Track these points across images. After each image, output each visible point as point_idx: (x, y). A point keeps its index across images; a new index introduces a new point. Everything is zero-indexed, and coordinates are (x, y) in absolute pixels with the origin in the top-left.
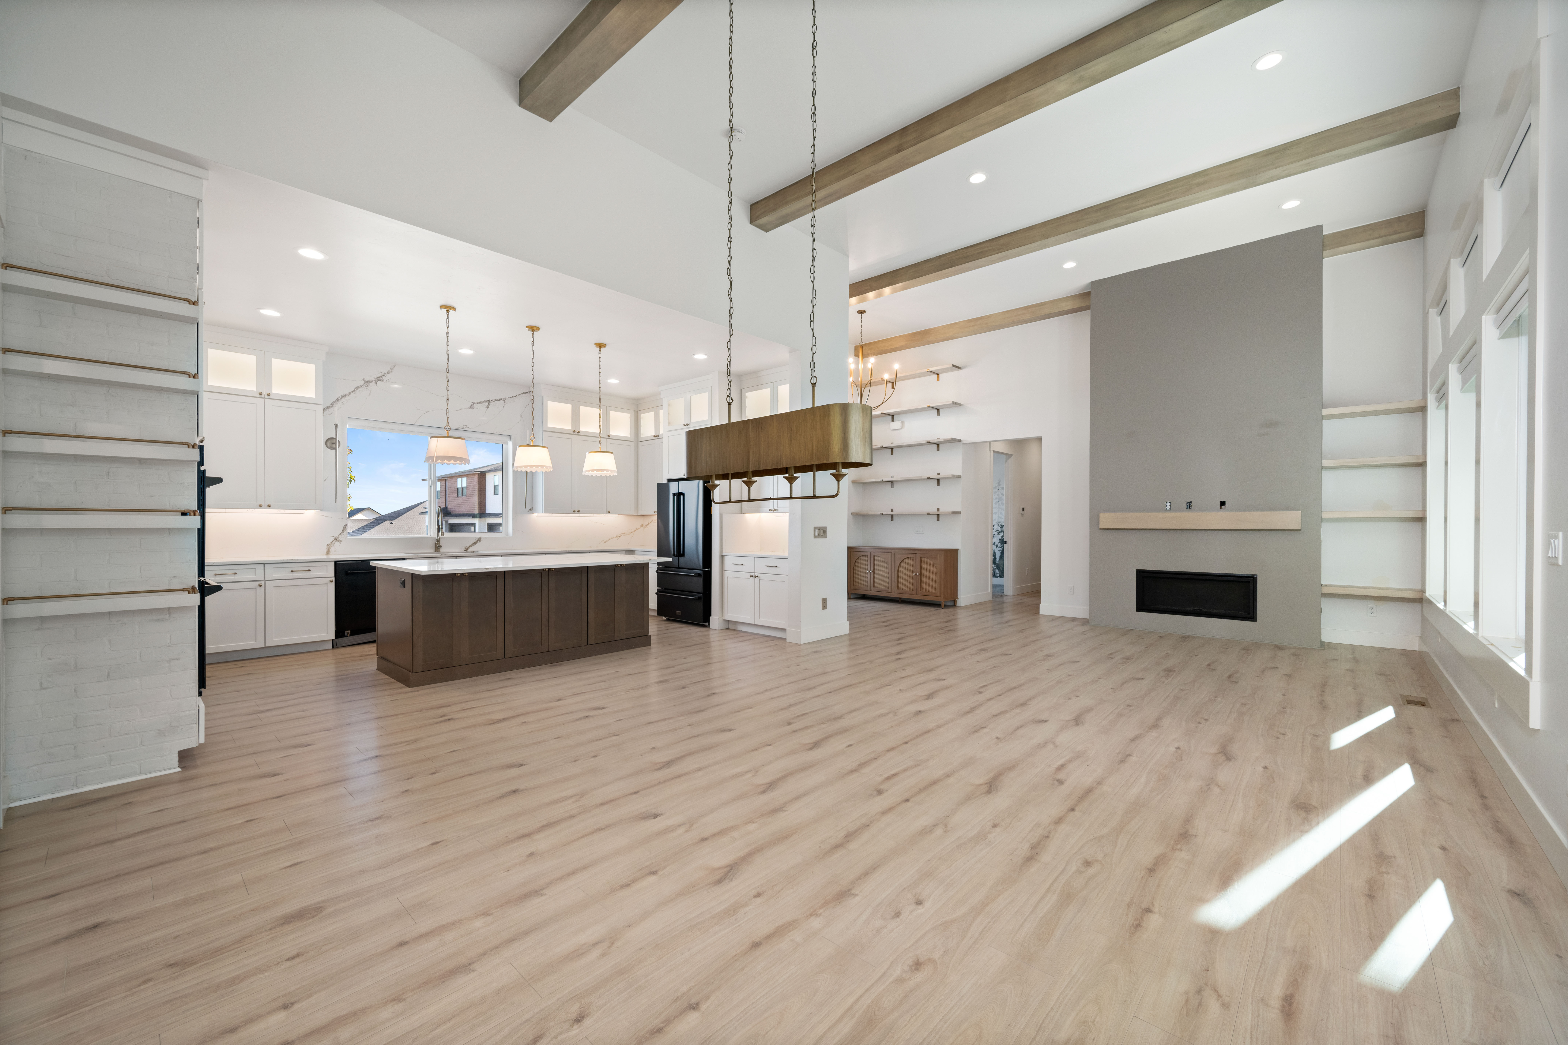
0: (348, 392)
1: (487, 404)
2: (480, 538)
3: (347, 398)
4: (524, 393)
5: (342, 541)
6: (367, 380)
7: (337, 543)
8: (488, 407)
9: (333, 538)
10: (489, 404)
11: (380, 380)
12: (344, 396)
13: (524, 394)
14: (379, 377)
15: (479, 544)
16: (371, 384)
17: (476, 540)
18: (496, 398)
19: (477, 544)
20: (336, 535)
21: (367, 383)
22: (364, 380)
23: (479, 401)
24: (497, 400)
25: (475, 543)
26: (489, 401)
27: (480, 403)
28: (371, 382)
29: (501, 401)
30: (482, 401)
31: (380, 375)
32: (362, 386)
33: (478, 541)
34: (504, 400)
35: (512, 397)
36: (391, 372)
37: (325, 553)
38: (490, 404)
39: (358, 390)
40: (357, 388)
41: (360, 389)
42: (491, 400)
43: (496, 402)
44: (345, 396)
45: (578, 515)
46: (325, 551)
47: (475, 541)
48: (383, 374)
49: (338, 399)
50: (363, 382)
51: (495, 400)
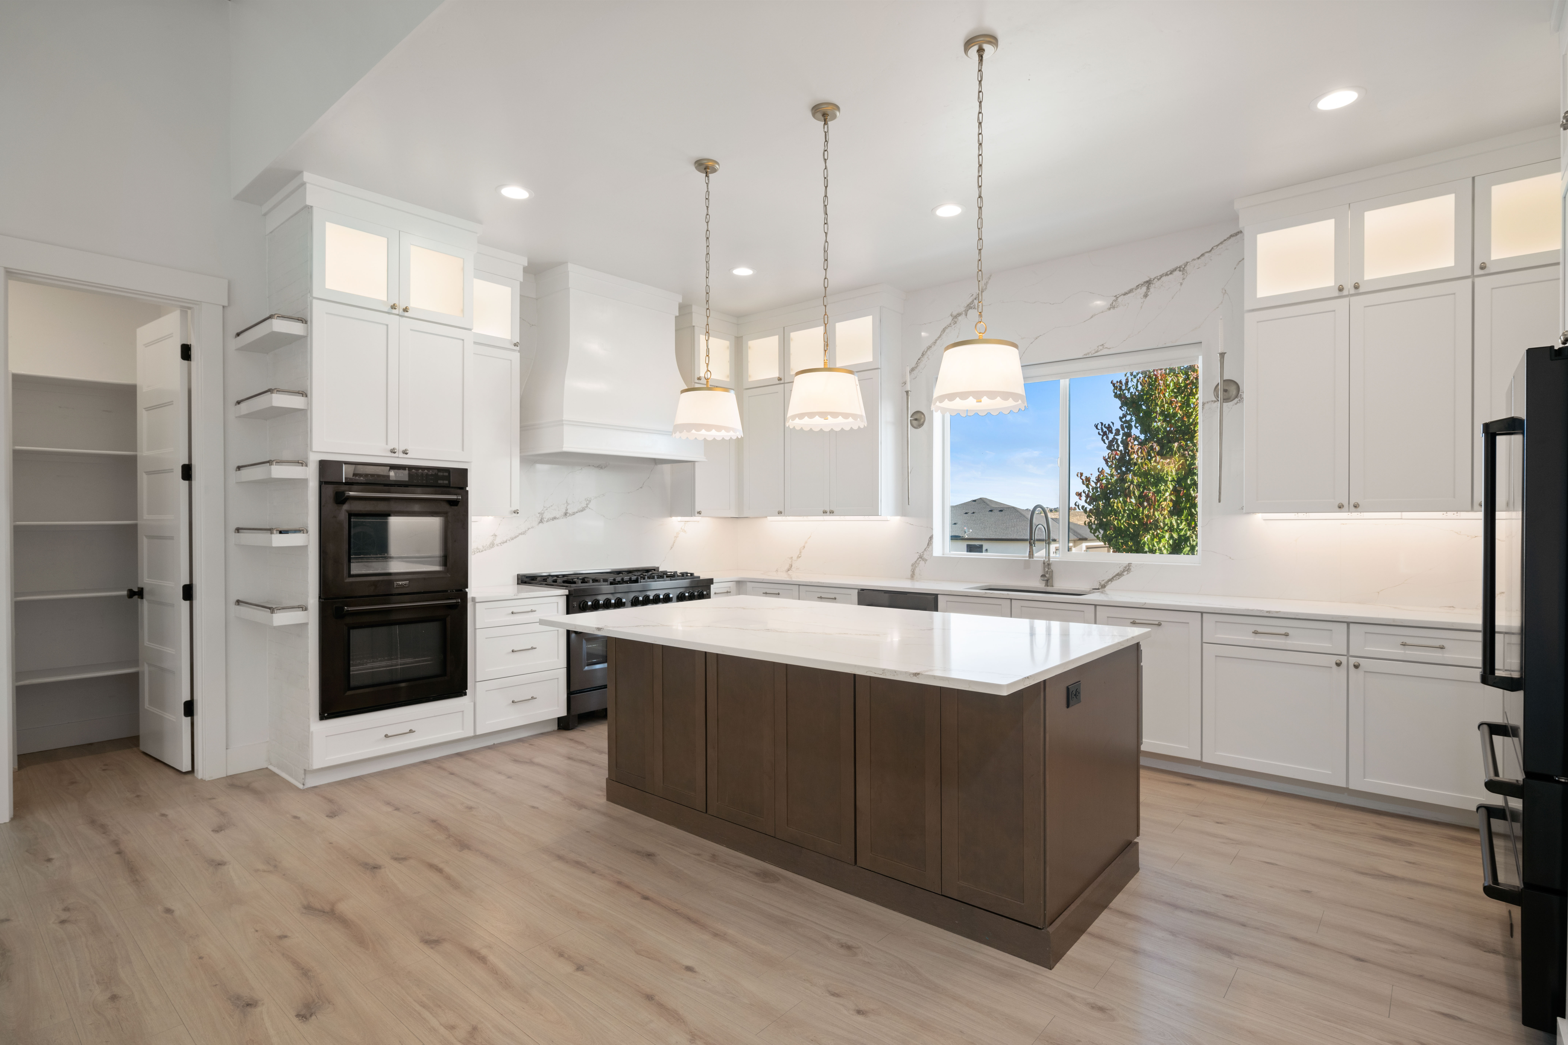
0: (934, 340)
1: (1144, 289)
2: (1129, 565)
3: (934, 348)
4: (1232, 236)
5: (926, 560)
6: (955, 314)
7: (922, 563)
8: (1146, 296)
9: (917, 556)
10: (1148, 288)
11: (971, 308)
12: (929, 348)
13: (1233, 239)
14: (970, 304)
15: (1126, 577)
16: (960, 318)
17: (1122, 569)
18: (1164, 271)
19: (1122, 578)
20: (921, 551)
21: (955, 317)
22: (951, 315)
23: (1126, 290)
24: (1167, 275)
25: (1119, 575)
26: (1149, 283)
27: (1131, 291)
28: (959, 315)
29: (1177, 273)
30: (1134, 286)
31: (970, 300)
32: (949, 326)
33: (1124, 571)
34: (1182, 269)
35: (1203, 255)
36: (986, 288)
37: (910, 576)
38: (1152, 286)
39: (945, 333)
40: (944, 330)
41: (947, 331)
42: (1152, 277)
43: (1164, 278)
44: (931, 347)
45: (1355, 515)
46: (910, 573)
47: (1117, 571)
48: (974, 296)
49: (923, 355)
50: (951, 318)
51: (1161, 276)
